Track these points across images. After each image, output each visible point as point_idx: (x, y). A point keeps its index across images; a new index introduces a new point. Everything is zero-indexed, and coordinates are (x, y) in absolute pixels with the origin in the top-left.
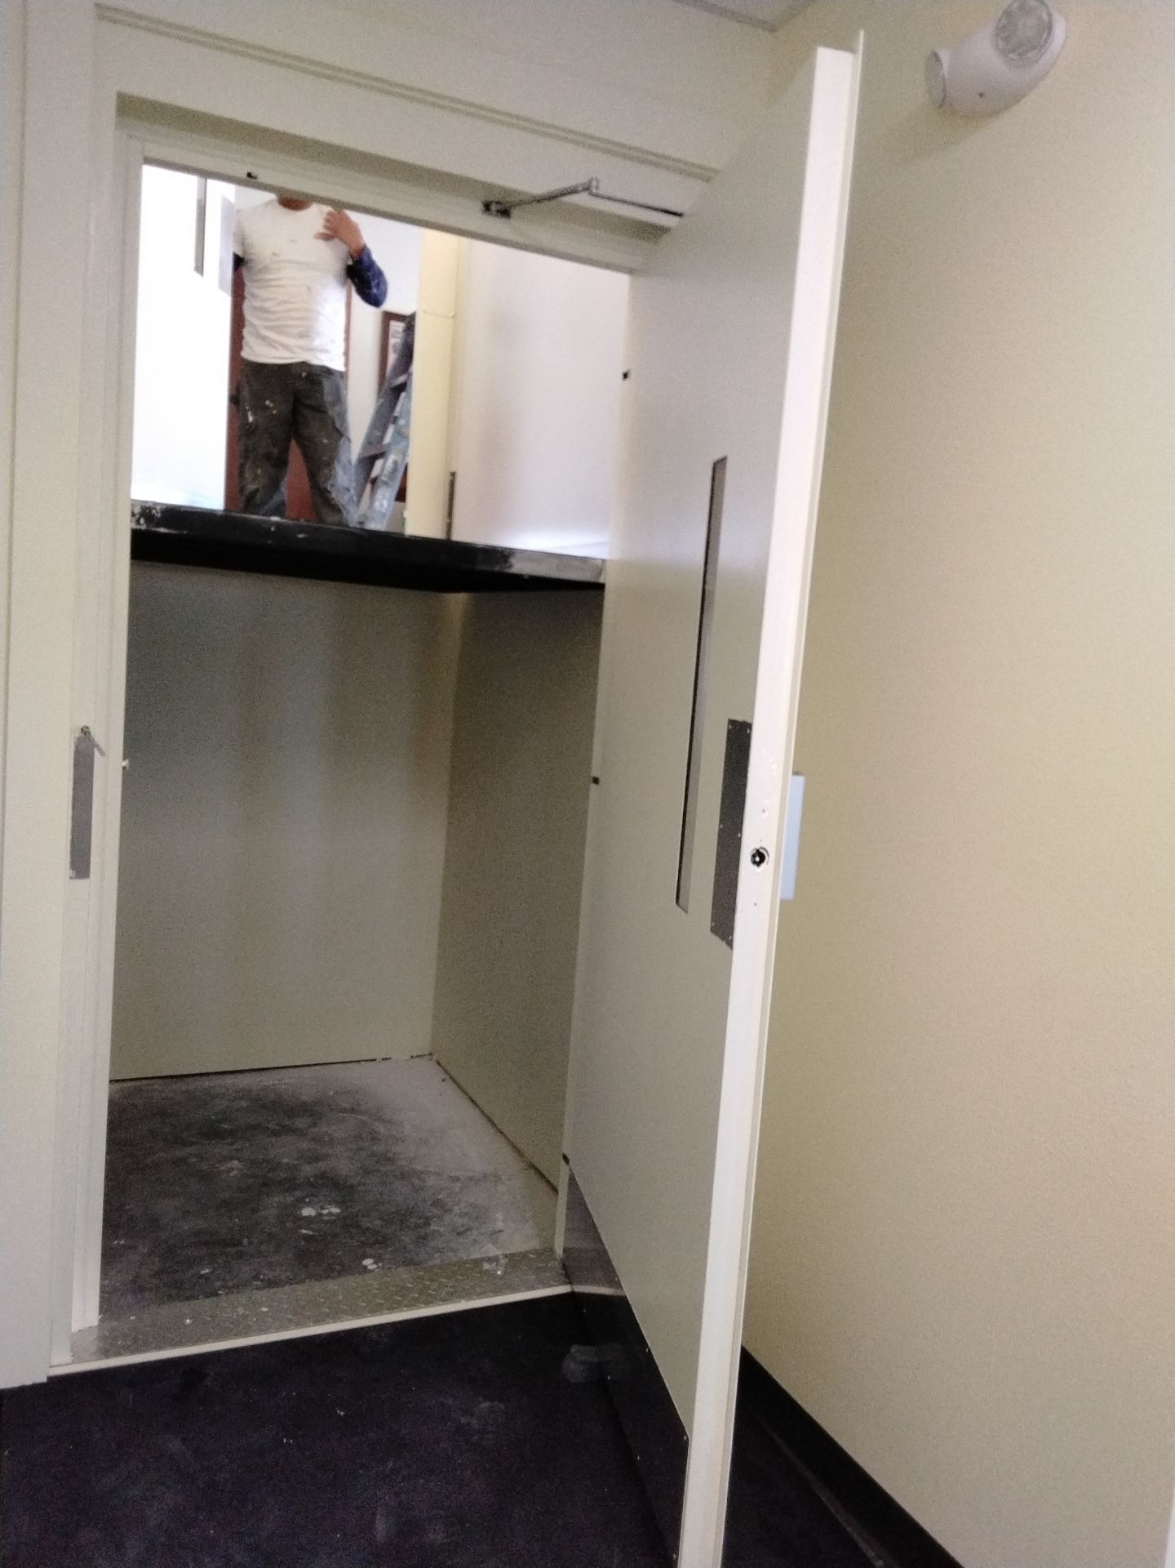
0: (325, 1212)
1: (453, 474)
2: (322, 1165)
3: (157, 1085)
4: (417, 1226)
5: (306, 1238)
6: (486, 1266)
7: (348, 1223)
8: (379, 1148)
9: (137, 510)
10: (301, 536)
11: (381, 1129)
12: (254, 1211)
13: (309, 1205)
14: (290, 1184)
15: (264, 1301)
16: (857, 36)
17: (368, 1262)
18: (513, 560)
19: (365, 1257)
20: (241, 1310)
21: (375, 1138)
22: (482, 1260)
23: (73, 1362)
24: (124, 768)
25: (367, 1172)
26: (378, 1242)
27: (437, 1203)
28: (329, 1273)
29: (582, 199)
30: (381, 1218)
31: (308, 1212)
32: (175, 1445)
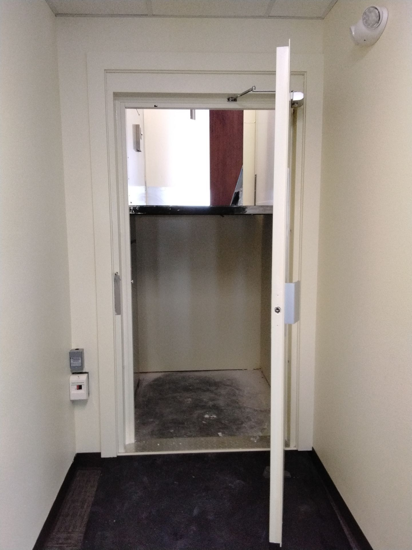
0: (212, 417)
1: (256, 175)
2: (215, 402)
3: (175, 373)
4: (239, 424)
5: (204, 424)
6: (252, 439)
7: (218, 421)
8: (234, 398)
9: (132, 208)
10: (178, 210)
11: (237, 392)
12: (191, 414)
13: (207, 414)
14: (203, 407)
15: (181, 441)
16: (288, 41)
17: (220, 434)
18: (246, 210)
19: (220, 432)
20: (174, 443)
21: (234, 395)
22: (251, 437)
23: (125, 453)
24: (132, 283)
25: (228, 405)
26: (224, 428)
27: (247, 417)
28: (208, 435)
29: (251, 92)
30: (228, 420)
31: (207, 416)
32: (145, 479)
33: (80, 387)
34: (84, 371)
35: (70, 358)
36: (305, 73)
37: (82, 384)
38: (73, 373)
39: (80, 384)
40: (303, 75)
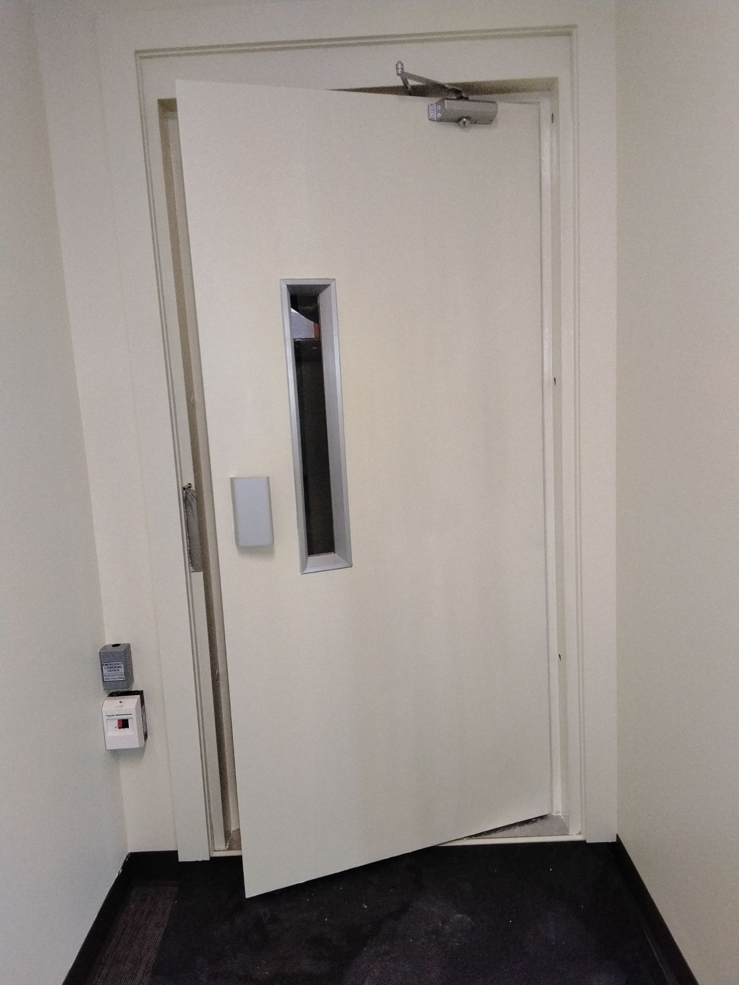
23: (229, 852)
33: (124, 724)
34: (134, 689)
35: (102, 665)
36: (574, 30)
37: (129, 716)
38: (111, 695)
39: (125, 717)
40: (569, 34)
